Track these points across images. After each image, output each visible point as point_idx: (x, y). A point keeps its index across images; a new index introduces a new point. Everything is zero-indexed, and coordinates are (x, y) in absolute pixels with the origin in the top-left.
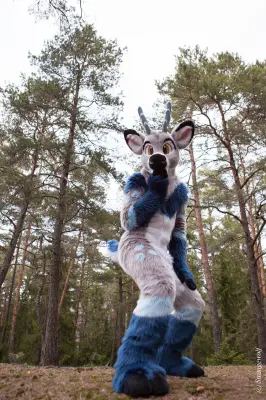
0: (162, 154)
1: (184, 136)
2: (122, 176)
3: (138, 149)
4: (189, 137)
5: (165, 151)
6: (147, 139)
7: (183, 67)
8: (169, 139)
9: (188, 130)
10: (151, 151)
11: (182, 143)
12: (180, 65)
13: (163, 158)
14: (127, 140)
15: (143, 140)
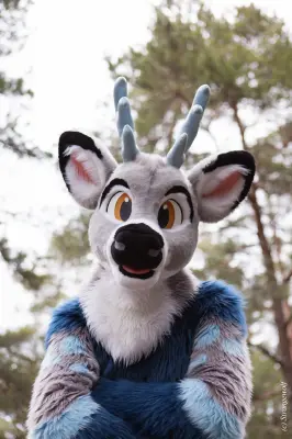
0: (155, 227)
1: (222, 189)
2: (21, 257)
3: (89, 191)
4: (234, 196)
5: (165, 218)
6: (120, 171)
7: (164, 28)
8: (180, 189)
9: (237, 175)
10: (125, 211)
11: (214, 205)
12: (159, 22)
13: (156, 241)
14: (63, 161)
15: (109, 172)
